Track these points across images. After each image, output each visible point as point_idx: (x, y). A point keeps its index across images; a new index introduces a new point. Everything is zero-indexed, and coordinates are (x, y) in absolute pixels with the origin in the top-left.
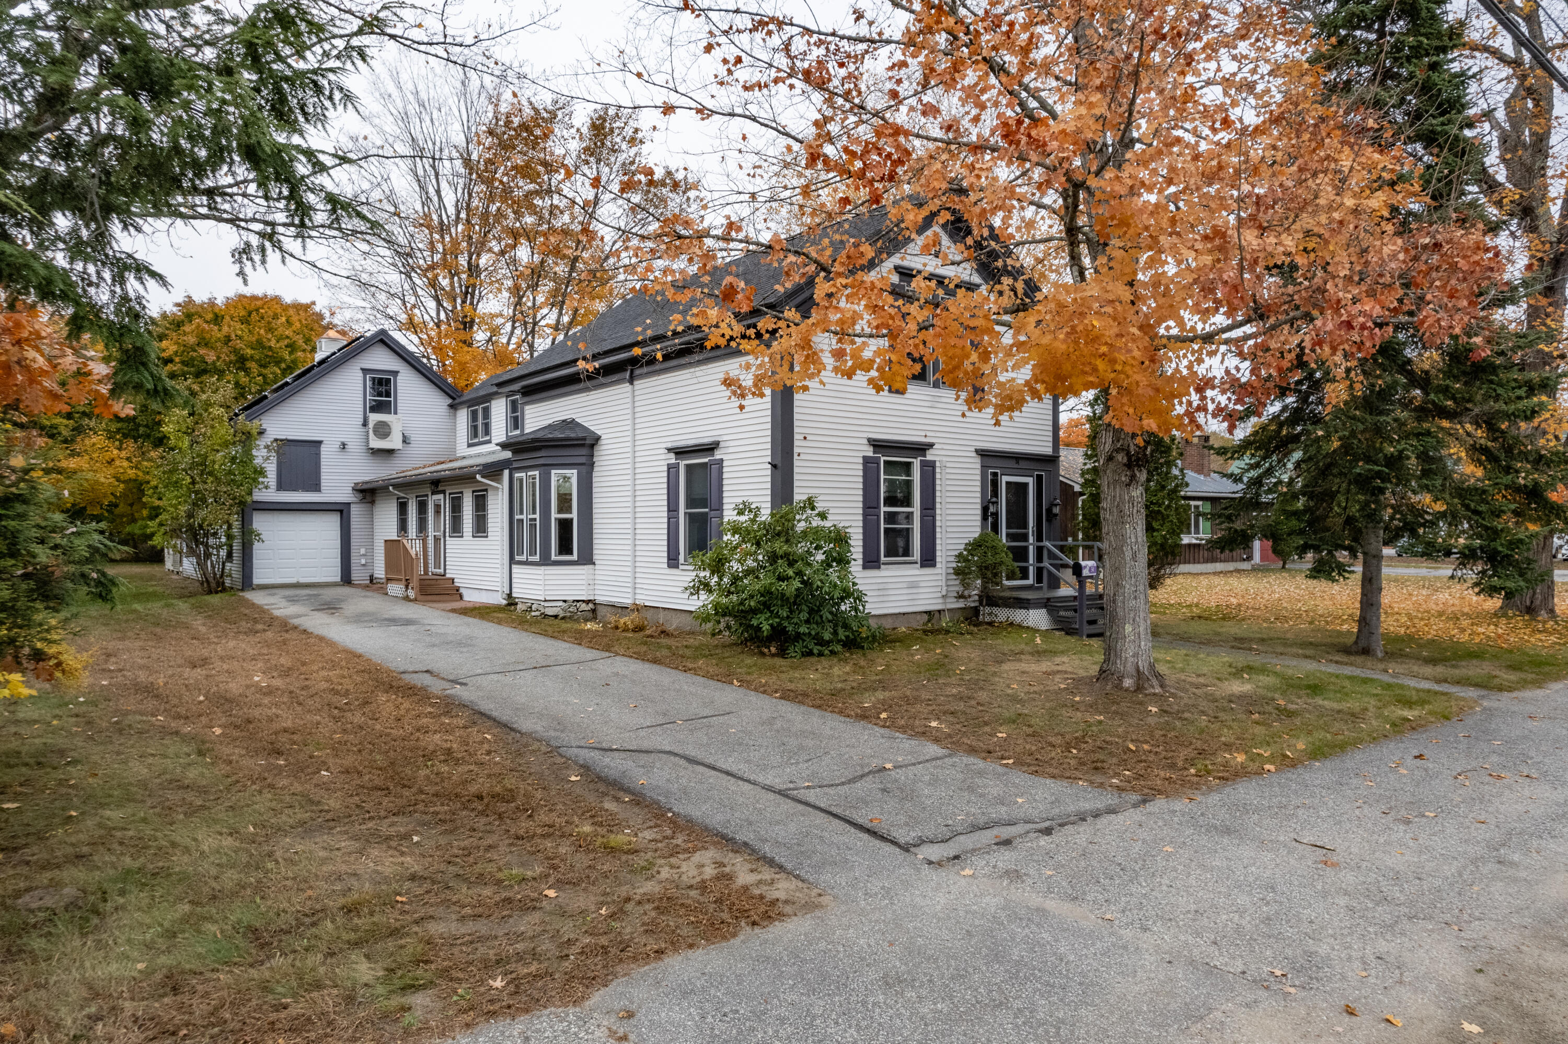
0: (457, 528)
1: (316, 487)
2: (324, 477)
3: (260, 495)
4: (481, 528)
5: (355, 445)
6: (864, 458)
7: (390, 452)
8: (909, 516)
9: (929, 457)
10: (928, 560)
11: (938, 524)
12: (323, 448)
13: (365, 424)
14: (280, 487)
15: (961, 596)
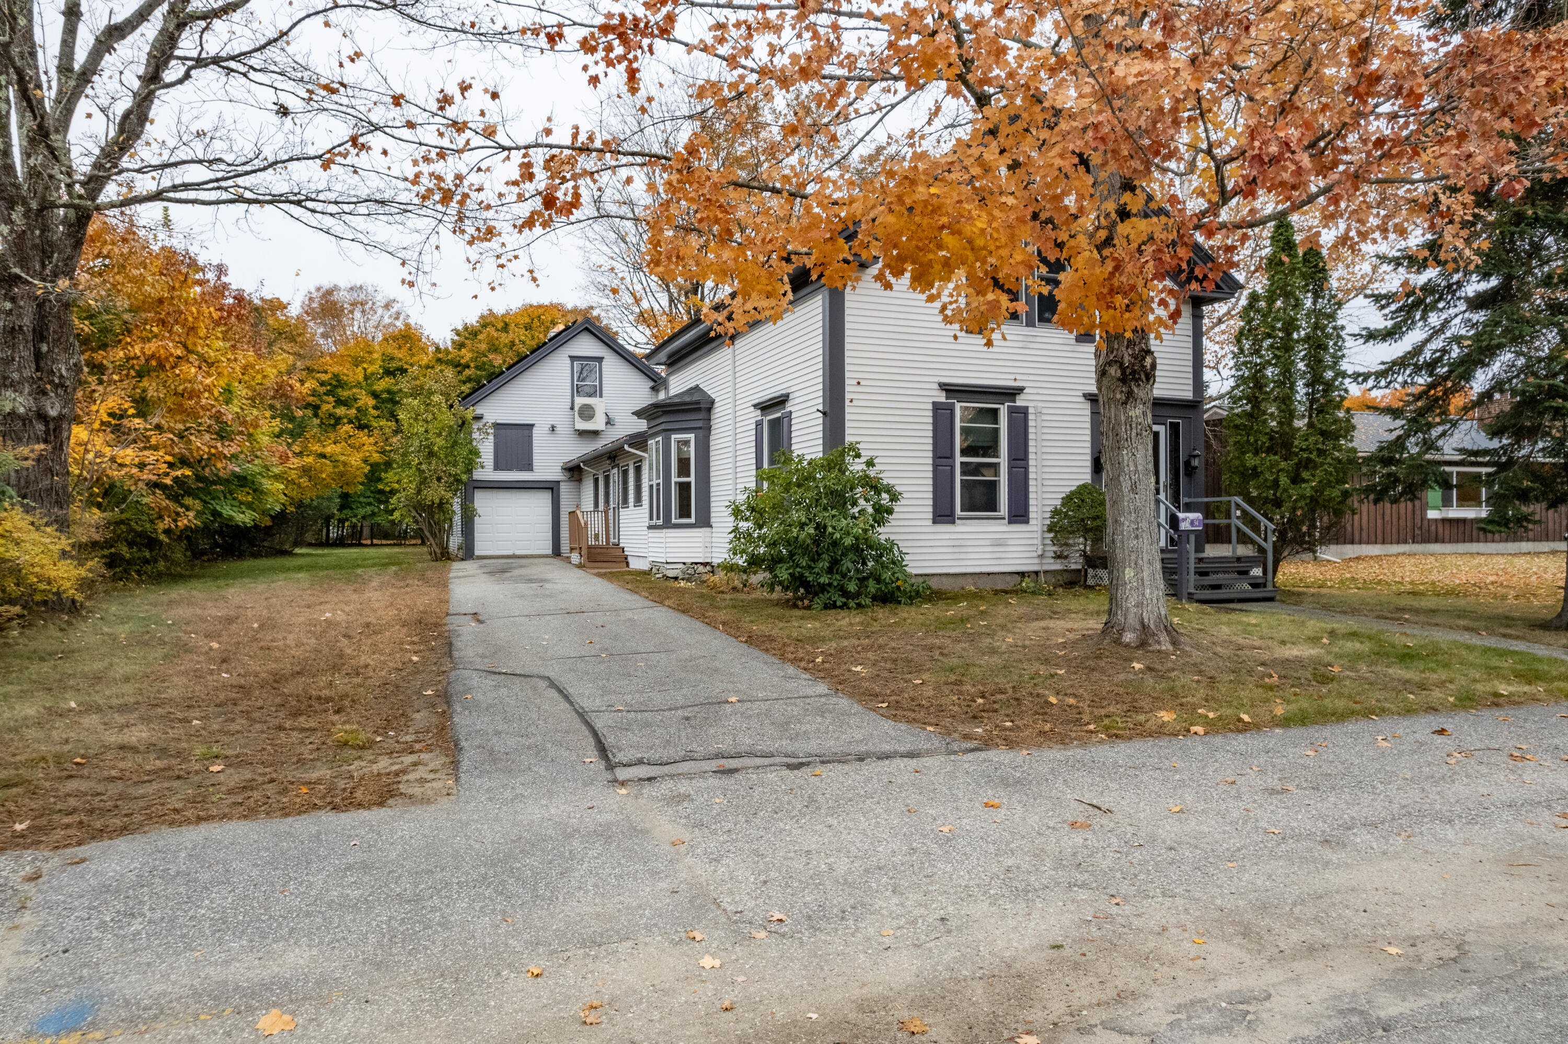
0: (625, 501)
1: (529, 467)
2: (536, 457)
3: (478, 475)
4: (638, 499)
5: (563, 428)
6: (934, 403)
7: (596, 433)
8: (995, 466)
9: (1020, 402)
10: (1019, 514)
11: (1031, 476)
12: (535, 431)
13: (572, 408)
14: (497, 467)
15: (1058, 556)
